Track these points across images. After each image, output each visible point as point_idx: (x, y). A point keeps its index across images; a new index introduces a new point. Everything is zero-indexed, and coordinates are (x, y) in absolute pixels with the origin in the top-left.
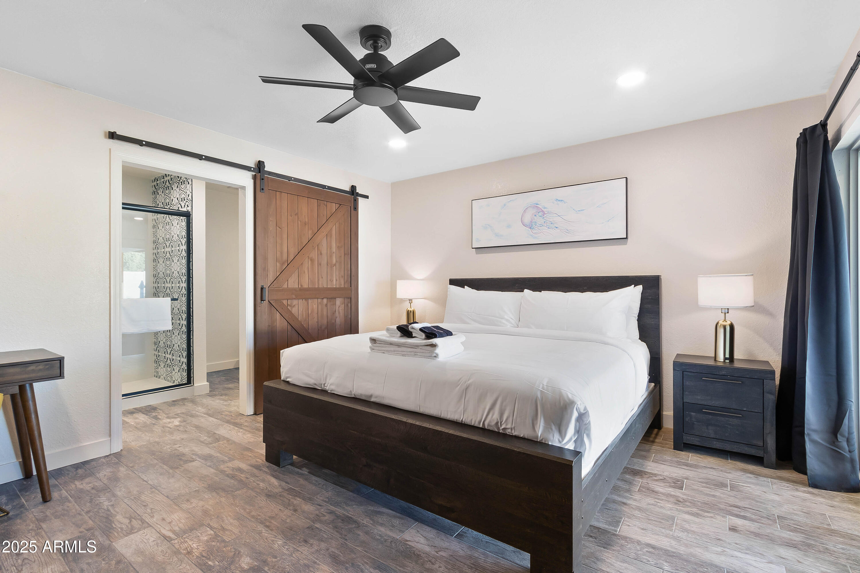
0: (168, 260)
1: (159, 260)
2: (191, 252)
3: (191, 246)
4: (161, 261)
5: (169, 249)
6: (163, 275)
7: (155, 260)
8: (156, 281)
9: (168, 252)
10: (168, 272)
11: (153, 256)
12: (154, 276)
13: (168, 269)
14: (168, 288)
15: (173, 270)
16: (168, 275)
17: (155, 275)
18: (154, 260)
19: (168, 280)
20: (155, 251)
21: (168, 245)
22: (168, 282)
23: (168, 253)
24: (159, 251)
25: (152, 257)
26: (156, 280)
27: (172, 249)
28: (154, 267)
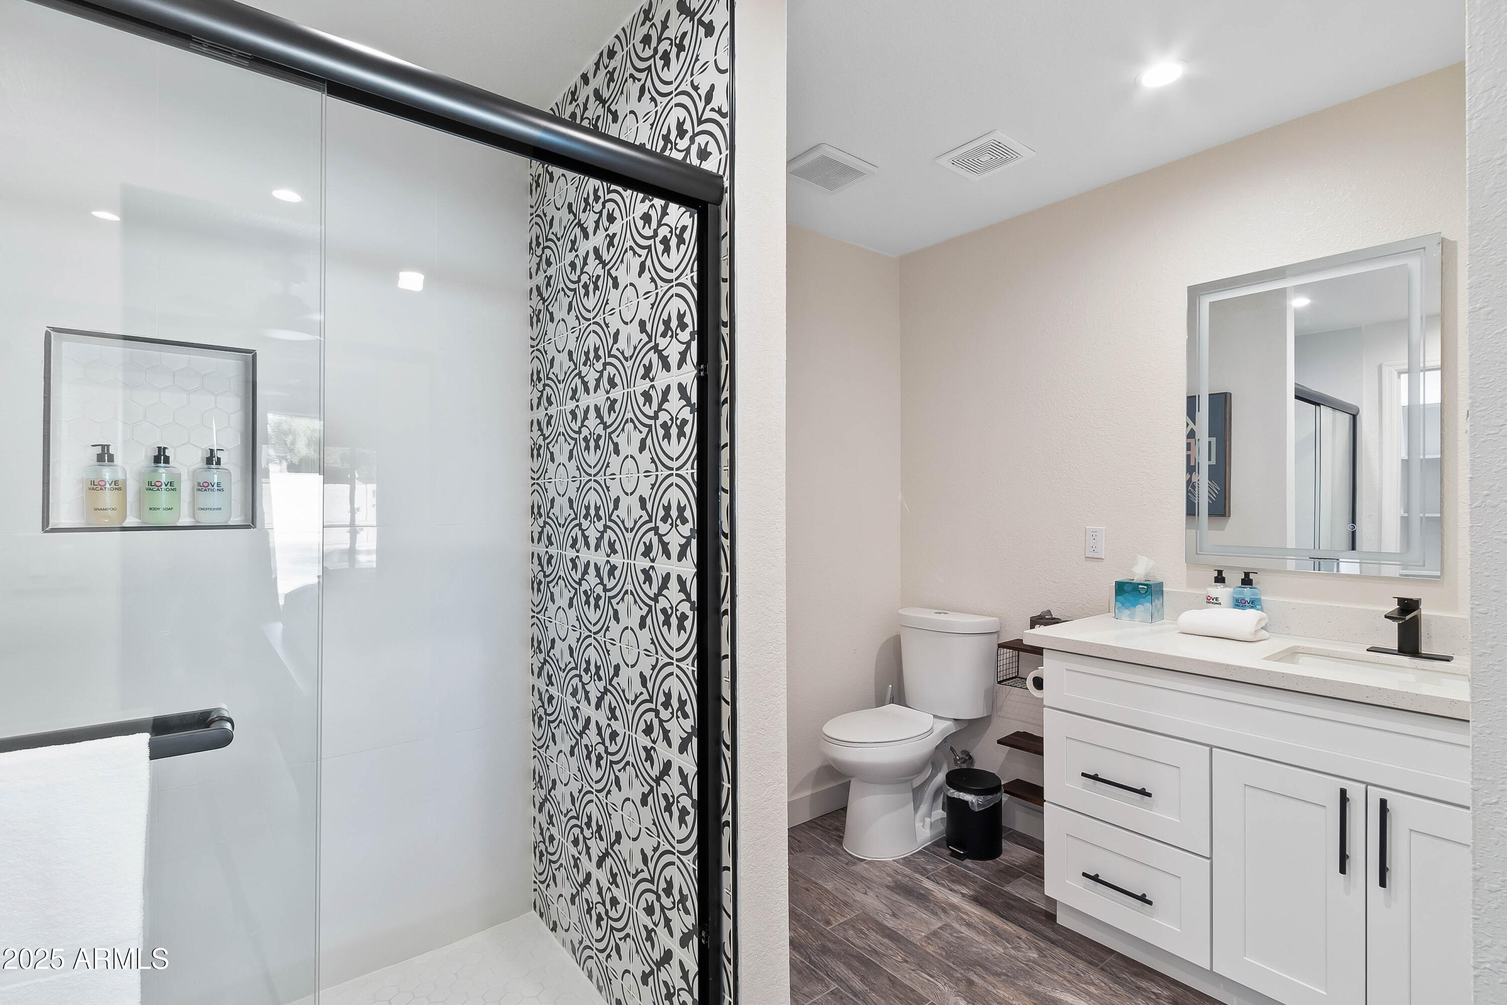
0: (592, 444)
1: (555, 450)
2: (725, 394)
3: (725, 363)
4: (561, 450)
5: (599, 398)
6: (567, 511)
7: (538, 450)
8: (541, 533)
9: (592, 409)
10: (593, 498)
11: (532, 435)
12: (536, 511)
13: (592, 484)
14: (592, 570)
15: (616, 491)
16: (592, 512)
17: (539, 507)
18: (535, 451)
19: (593, 535)
20: (540, 414)
21: (591, 378)
22: (592, 542)
23: (592, 414)
24: (552, 410)
25: (524, 439)
26: (543, 528)
27: (612, 395)
28: (536, 476)
